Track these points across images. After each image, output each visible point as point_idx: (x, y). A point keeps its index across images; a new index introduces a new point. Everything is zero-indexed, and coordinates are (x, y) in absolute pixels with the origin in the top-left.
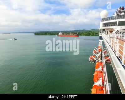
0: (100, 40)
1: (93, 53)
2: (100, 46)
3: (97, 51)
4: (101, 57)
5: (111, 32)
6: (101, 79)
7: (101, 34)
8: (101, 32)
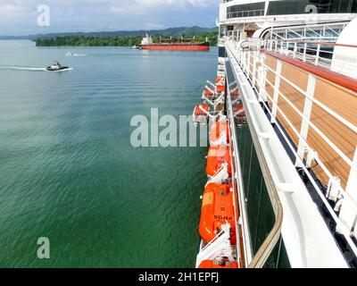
0: (221, 60)
1: (203, 97)
2: (221, 75)
3: (212, 91)
4: (225, 108)
5: (250, 33)
6: (225, 165)
7: (222, 39)
8: (222, 35)
